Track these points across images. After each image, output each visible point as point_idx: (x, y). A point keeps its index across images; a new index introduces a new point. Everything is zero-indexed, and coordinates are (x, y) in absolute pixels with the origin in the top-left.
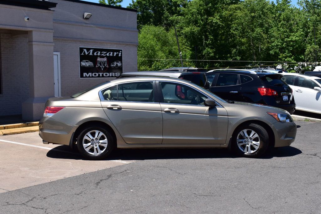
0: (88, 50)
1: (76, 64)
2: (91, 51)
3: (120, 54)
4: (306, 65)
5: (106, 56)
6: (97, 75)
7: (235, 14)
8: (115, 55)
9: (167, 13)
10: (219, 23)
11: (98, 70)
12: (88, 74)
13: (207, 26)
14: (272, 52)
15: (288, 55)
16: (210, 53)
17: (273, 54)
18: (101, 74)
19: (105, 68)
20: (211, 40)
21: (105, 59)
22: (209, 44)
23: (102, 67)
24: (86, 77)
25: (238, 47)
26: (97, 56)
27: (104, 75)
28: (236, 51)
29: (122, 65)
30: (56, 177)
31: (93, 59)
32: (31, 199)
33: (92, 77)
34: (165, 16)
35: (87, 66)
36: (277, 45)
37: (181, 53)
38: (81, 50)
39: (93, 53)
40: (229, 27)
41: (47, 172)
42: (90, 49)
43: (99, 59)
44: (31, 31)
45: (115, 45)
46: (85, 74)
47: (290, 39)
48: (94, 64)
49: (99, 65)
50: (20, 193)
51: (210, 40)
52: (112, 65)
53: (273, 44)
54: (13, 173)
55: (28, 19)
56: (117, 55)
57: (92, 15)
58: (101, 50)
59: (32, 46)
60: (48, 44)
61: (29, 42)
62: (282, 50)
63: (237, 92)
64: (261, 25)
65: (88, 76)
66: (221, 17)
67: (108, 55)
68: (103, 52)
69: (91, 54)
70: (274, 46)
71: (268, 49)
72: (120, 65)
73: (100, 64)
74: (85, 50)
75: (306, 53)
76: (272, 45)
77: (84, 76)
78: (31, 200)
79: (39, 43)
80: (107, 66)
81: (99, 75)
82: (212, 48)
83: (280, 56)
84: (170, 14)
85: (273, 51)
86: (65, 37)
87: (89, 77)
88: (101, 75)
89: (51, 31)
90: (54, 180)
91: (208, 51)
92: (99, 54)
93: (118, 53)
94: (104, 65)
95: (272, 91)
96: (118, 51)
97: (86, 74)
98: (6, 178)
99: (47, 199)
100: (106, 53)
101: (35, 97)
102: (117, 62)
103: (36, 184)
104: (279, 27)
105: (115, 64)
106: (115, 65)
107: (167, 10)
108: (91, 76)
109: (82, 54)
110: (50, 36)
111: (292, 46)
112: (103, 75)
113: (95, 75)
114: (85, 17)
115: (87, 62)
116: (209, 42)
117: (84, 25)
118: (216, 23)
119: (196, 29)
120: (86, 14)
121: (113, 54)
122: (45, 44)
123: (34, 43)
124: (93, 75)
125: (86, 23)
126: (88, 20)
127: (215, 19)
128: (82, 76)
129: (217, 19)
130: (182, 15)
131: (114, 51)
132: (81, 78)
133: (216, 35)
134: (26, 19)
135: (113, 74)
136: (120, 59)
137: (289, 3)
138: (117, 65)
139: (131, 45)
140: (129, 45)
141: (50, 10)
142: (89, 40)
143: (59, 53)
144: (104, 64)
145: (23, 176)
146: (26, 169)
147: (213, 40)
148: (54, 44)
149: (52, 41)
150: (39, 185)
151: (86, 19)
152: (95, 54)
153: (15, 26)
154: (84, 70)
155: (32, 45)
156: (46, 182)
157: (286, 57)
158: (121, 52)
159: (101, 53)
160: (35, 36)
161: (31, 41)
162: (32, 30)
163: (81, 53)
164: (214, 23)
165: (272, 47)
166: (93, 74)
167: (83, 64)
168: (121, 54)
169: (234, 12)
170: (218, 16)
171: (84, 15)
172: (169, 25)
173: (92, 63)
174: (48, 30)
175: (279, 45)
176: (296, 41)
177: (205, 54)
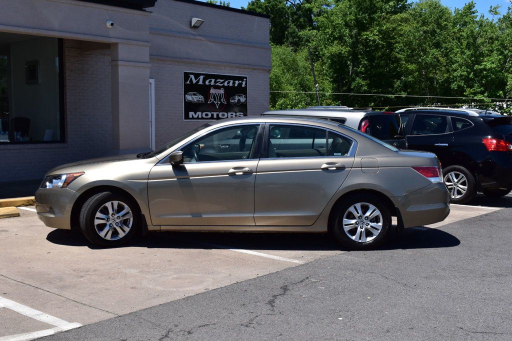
0: (197, 76)
1: (178, 98)
2: (202, 77)
3: (244, 83)
4: (505, 106)
5: (224, 86)
6: (210, 116)
7: (400, 28)
8: (236, 85)
9: (292, 27)
10: (378, 41)
11: (212, 108)
12: (195, 114)
13: (359, 45)
14: (454, 86)
15: (478, 90)
16: (362, 86)
17: (456, 88)
18: (215, 114)
19: (222, 104)
20: (365, 66)
21: (222, 91)
22: (361, 73)
23: (217, 104)
24: (193, 118)
25: (403, 78)
26: (210, 86)
27: (220, 116)
28: (401, 83)
29: (246, 101)
30: (191, 288)
31: (204, 90)
32: (164, 333)
33: (202, 118)
34: (290, 30)
35: (195, 101)
36: (461, 76)
37: (317, 85)
38: (187, 76)
39: (204, 81)
40: (390, 46)
41: (171, 278)
42: (199, 75)
43: (212, 91)
44: (116, 44)
45: (237, 69)
46: (191, 114)
47: (482, 67)
48: (204, 98)
49: (212, 100)
50: (141, 321)
51: (362, 67)
52: (233, 101)
53: (455, 74)
54: (113, 279)
55: (112, 24)
56: (240, 85)
57: (203, 22)
58: (216, 77)
59: (118, 67)
60: (141, 64)
61: (112, 61)
62: (469, 82)
63: (447, 145)
64: (437, 45)
65: (195, 116)
66: (380, 31)
67: (226, 84)
68: (219, 80)
69: (201, 83)
70: (456, 77)
71: (448, 81)
72: (244, 101)
73: (214, 98)
74: (192, 76)
75: (508, 87)
76: (453, 76)
77: (191, 116)
78: (166, 336)
79: (129, 63)
80: (224, 101)
81: (212, 115)
82: (364, 79)
83: (466, 92)
84: (297, 27)
85: (456, 85)
86: (162, 56)
87: (198, 118)
88: (215, 116)
89: (146, 44)
90: (191, 295)
91: (359, 83)
92: (212, 83)
93: (240, 82)
94: (220, 100)
95: (506, 144)
96: (241, 79)
97: (193, 113)
98: (105, 289)
99: (193, 335)
100: (223, 82)
101: (120, 148)
102: (240, 96)
103: (162, 301)
104: (463, 48)
105: (237, 99)
106: (236, 101)
107: (293, 22)
108: (200, 117)
109: (188, 82)
110: (144, 53)
111: (486, 77)
112: (218, 115)
113: (207, 115)
114: (192, 25)
115: (194, 95)
116: (361, 69)
117: (192, 37)
118: (374, 41)
119: (345, 50)
120: (194, 21)
121: (234, 83)
122: (137, 64)
123: (120, 63)
124: (204, 116)
125: (194, 35)
126: (197, 30)
127: (372, 35)
128: (187, 117)
129: (374, 35)
130: (318, 28)
131: (235, 78)
132: (185, 119)
133: (371, 59)
134: (108, 24)
135: (232, 114)
136: (243, 91)
137: (475, 13)
138: (239, 100)
139: (260, 70)
140: (258, 69)
141: (145, 11)
142: (198, 61)
143: (154, 80)
144: (220, 98)
145: (134, 286)
146: (134, 271)
147: (367, 66)
148: (150, 65)
149: (148, 60)
150: (168, 303)
151: (195, 27)
152: (207, 83)
153: (91, 35)
154: (190, 107)
155: (117, 65)
156: (178, 298)
157: (475, 94)
158: (245, 80)
159: (215, 82)
160: (123, 52)
161: (115, 61)
162: (118, 42)
163: (186, 80)
164: (370, 41)
165: (453, 78)
166: (204, 114)
167: (189, 98)
168: (246, 84)
169: (399, 25)
170: (376, 31)
171: (191, 22)
172: (297, 44)
173: (202, 97)
174: (141, 43)
175: (464, 75)
176: (491, 69)
177: (355, 87)
